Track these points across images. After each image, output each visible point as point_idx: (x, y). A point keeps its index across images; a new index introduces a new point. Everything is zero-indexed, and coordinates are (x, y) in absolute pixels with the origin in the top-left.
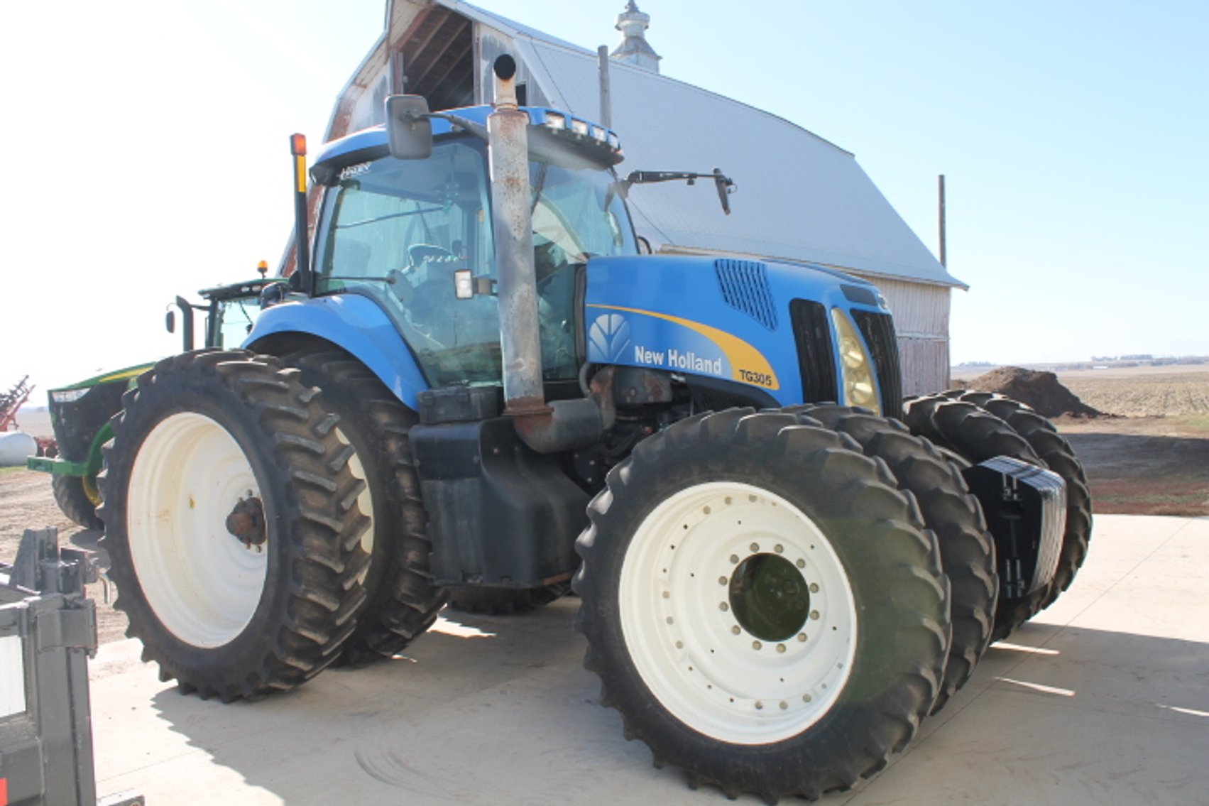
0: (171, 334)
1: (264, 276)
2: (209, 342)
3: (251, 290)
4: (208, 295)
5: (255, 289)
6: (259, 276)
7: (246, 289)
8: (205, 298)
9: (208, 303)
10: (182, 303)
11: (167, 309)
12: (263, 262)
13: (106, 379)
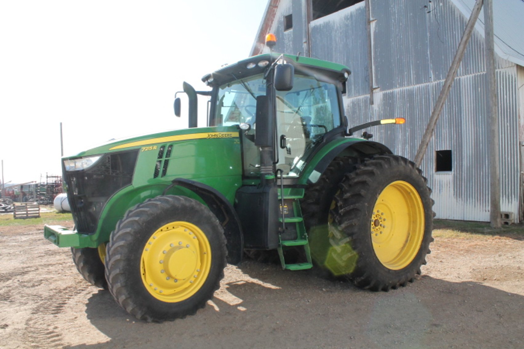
3: (257, 66)
4: (209, 81)
8: (208, 85)
10: (188, 89)
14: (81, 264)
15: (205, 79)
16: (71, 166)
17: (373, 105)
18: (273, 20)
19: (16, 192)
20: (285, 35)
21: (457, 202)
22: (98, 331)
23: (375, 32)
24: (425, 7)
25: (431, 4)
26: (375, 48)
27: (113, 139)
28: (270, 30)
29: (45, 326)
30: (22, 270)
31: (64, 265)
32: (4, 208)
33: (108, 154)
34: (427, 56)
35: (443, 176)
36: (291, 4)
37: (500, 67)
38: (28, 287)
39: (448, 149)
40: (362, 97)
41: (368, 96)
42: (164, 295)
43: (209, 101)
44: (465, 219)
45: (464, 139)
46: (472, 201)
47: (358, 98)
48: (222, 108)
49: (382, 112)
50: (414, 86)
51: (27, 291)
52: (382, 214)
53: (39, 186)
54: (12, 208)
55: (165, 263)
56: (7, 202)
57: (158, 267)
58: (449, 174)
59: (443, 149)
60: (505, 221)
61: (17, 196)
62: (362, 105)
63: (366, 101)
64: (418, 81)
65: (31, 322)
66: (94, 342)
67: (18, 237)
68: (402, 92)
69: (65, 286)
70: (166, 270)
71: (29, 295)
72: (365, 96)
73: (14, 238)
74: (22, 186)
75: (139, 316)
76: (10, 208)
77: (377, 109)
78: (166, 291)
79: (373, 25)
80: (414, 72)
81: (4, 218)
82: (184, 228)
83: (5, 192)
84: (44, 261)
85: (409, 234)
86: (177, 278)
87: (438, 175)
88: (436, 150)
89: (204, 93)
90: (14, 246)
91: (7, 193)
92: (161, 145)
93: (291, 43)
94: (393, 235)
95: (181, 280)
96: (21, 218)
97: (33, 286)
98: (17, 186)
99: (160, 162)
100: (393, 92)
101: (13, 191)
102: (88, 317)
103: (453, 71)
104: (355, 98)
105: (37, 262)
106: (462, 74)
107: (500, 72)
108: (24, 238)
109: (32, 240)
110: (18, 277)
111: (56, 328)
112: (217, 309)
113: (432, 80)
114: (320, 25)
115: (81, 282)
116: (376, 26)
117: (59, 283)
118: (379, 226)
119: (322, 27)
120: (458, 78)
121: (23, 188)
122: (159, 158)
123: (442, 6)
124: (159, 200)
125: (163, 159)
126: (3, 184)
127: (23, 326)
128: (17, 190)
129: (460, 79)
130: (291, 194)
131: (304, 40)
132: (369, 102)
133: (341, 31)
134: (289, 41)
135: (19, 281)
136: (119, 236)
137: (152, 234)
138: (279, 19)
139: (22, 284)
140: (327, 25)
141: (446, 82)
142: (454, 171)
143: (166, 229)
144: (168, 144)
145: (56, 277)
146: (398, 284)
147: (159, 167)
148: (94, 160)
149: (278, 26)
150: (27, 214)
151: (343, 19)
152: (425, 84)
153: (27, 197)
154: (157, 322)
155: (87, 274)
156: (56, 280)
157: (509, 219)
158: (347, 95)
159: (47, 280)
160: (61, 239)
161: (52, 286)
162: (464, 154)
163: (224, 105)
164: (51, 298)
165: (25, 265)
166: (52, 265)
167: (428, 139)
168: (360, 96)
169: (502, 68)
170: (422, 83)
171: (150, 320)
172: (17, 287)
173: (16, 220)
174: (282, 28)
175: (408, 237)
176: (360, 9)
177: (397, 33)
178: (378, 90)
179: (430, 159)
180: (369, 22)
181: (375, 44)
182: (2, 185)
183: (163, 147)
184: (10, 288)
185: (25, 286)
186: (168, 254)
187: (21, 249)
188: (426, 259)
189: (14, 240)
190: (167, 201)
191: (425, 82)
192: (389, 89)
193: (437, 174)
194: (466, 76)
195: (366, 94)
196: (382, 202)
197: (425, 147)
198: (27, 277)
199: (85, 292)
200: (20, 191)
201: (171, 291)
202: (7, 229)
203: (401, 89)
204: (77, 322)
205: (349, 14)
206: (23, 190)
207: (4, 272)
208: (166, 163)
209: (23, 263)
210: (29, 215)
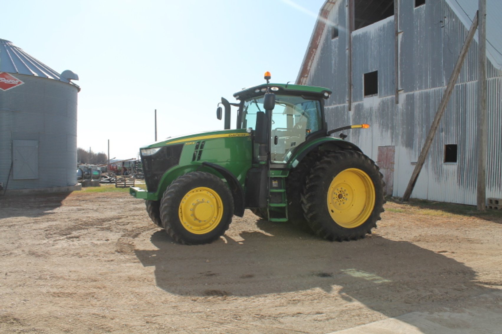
0: (219, 120)
1: (268, 82)
2: (239, 125)
3: (260, 91)
4: (238, 97)
5: (263, 90)
6: (265, 82)
7: (258, 91)
8: (237, 99)
9: (239, 102)
10: (224, 102)
11: (218, 106)
12: (268, 73)
13: (170, 143)
14: (151, 212)
15: (235, 95)
16: (145, 153)
17: (398, 105)
18: (323, 30)
19: (119, 167)
20: (333, 42)
21: (459, 188)
22: (154, 246)
23: (401, 42)
24: (441, 22)
25: (446, 19)
26: (401, 56)
27: (170, 137)
28: (321, 37)
29: (127, 242)
30: (118, 217)
31: (144, 216)
32: (108, 180)
33: (165, 146)
34: (441, 64)
35: (450, 166)
36: (338, 16)
37: (498, 75)
38: (121, 225)
39: (454, 144)
40: (389, 97)
41: (394, 96)
42: (192, 229)
43: (238, 111)
44: (465, 203)
45: (467, 136)
46: (471, 188)
47: (387, 97)
48: (247, 115)
49: (405, 110)
50: (430, 89)
51: (120, 227)
52: (345, 190)
53: (137, 163)
54: (115, 180)
55: (193, 210)
56: (112, 175)
57: (189, 213)
58: (454, 165)
59: (451, 144)
60: (495, 206)
61: (119, 170)
62: (389, 104)
63: (392, 101)
64: (434, 86)
65: (120, 240)
66: (151, 249)
67: (118, 199)
68: (421, 94)
69: (142, 226)
70: (193, 215)
71: (121, 229)
72: (392, 96)
73: (114, 199)
74: (124, 162)
75: (177, 239)
76: (113, 180)
77: (401, 108)
78: (194, 228)
79: (400, 36)
80: (431, 77)
81: (109, 187)
82: (207, 192)
83: (110, 167)
84: (132, 213)
85: (365, 205)
86: (200, 219)
87: (446, 166)
88: (445, 144)
89: (235, 105)
90: (115, 204)
91: (112, 168)
92: (197, 141)
93: (337, 49)
94: (353, 205)
95: (202, 221)
96: (120, 187)
97: (124, 225)
98: (120, 161)
99: (197, 151)
100: (414, 94)
101: (117, 166)
102: (151, 240)
103: (453, 79)
104: (385, 98)
105: (127, 214)
106: (467, 80)
107: (498, 79)
108: (121, 200)
109: (126, 201)
110: (116, 220)
111: (133, 243)
112: (226, 242)
113: (444, 85)
114: (360, 35)
115: (152, 225)
116: (402, 38)
117: (139, 224)
118: (342, 199)
119: (361, 37)
120: (465, 83)
121: (125, 165)
122: (196, 149)
123: (454, 21)
124: (192, 174)
125: (199, 149)
126: (109, 160)
127: (116, 241)
128: (119, 166)
129: (466, 84)
130: (282, 174)
131: (347, 48)
132: (395, 101)
133: (376, 40)
134: (335, 47)
135: (116, 222)
136: (167, 194)
137: (186, 193)
138: (328, 28)
139: (118, 224)
140: (365, 35)
141: (447, 88)
142: (458, 163)
143: (196, 191)
144: (202, 141)
145: (138, 221)
146: (349, 237)
147: (196, 155)
148: (157, 150)
149: (328, 34)
150: (125, 184)
151: (378, 30)
152: (439, 88)
153: (127, 172)
154: (187, 244)
155: (154, 218)
156: (137, 223)
157: (498, 205)
158: (378, 95)
159: (132, 223)
160: (137, 194)
161: (135, 226)
162: (467, 148)
163: (248, 113)
164: (133, 231)
165: (120, 215)
166: (136, 216)
167: (432, 136)
168: (388, 96)
169: (499, 76)
170: (436, 87)
171: (183, 242)
172: (115, 225)
173: (117, 189)
174: (330, 36)
175: (364, 207)
176: (390, 22)
177: (419, 44)
178: (402, 92)
179: (440, 151)
180: (397, 34)
181: (401, 53)
182: (107, 161)
183: (199, 143)
184: (111, 225)
185: (119, 224)
186: (195, 205)
187: (118, 206)
188: (377, 224)
189: (114, 201)
190: (196, 175)
191: (438, 87)
192: (411, 91)
193: (445, 164)
194: (471, 82)
195: (392, 95)
196: (345, 182)
197: (430, 141)
198: (120, 221)
199: (153, 230)
200: (122, 166)
201: (198, 228)
202: (110, 194)
203: (420, 91)
204: (145, 242)
205: (382, 26)
206: (125, 166)
207: (108, 217)
208: (201, 152)
209: (119, 213)
210: (127, 186)
